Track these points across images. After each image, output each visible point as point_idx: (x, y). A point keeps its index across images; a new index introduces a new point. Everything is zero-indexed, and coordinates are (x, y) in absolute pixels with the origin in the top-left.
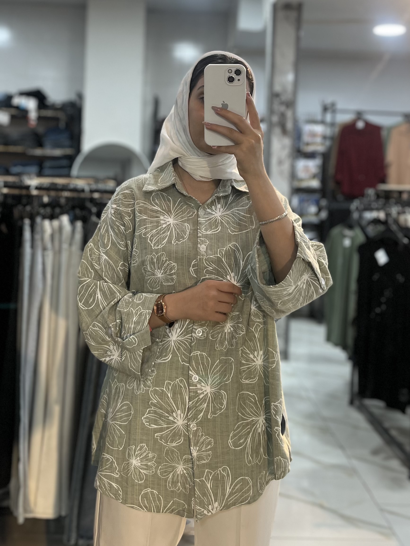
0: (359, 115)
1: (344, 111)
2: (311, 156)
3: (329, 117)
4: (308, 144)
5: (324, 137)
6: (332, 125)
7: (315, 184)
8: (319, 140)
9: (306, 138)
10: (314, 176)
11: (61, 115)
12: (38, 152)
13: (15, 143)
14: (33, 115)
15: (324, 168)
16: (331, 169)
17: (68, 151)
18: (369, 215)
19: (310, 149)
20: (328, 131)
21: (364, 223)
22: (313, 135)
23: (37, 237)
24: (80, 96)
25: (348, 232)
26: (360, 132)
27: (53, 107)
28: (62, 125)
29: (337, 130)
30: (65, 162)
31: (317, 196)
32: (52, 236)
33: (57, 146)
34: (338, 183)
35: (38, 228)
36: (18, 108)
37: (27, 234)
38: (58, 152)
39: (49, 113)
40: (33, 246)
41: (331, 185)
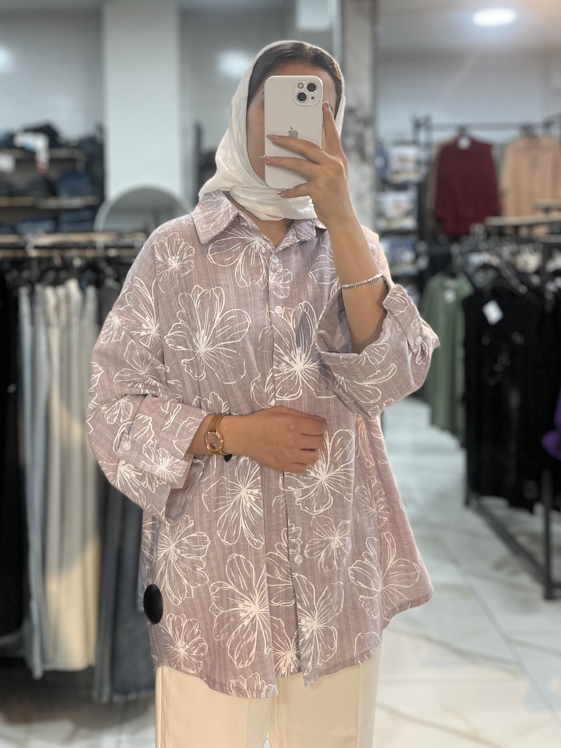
0: (462, 131)
1: (443, 127)
2: (402, 187)
3: (422, 136)
4: (397, 172)
5: (418, 163)
6: (428, 145)
7: (409, 223)
8: (411, 166)
9: (395, 165)
10: (407, 214)
11: (79, 155)
12: (52, 203)
13: (21, 193)
14: (43, 157)
15: (420, 203)
16: (430, 204)
17: (90, 200)
18: (477, 259)
19: (401, 178)
20: (423, 154)
21: (470, 270)
22: (403, 160)
23: (39, 310)
24: (101, 129)
25: (451, 283)
26: (465, 153)
27: (67, 145)
28: (80, 166)
29: (434, 152)
30: (86, 214)
31: (412, 239)
32: (57, 308)
33: (74, 193)
34: (439, 220)
35: (39, 299)
36: (23, 149)
37: (25, 307)
38: (77, 202)
39: (62, 153)
40: (33, 322)
41: (430, 223)
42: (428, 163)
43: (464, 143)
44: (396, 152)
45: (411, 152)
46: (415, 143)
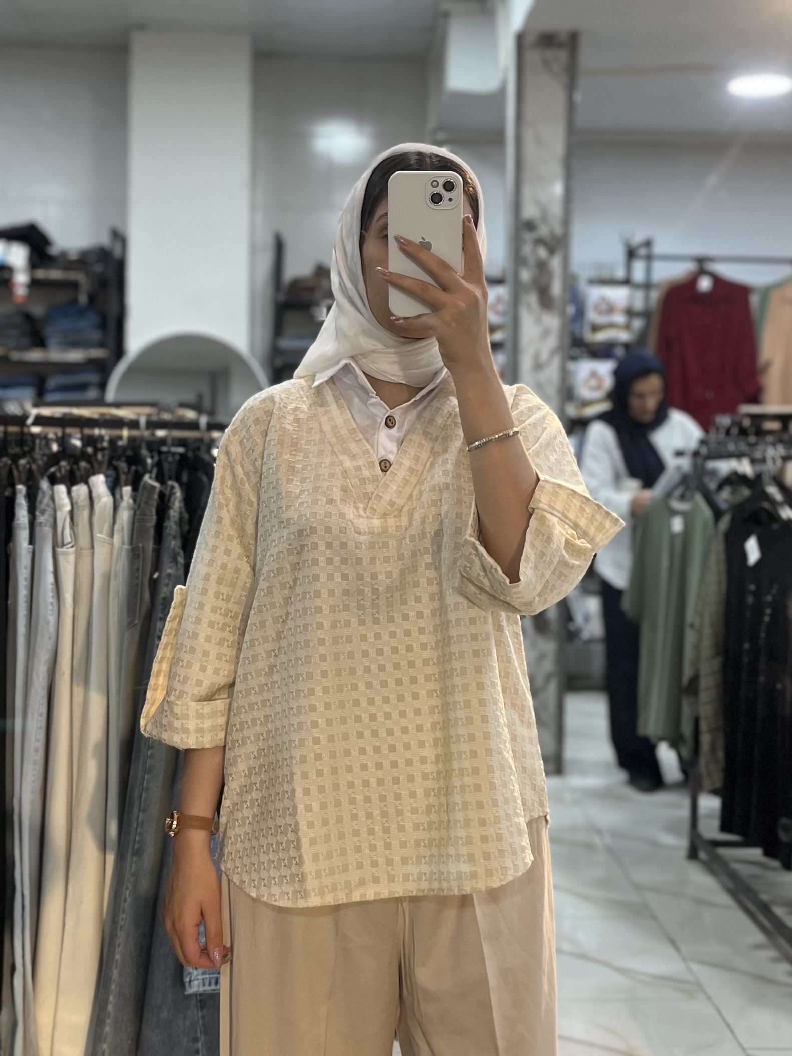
0: (702, 264)
1: (671, 258)
3: (639, 272)
4: (595, 328)
5: (630, 313)
8: (619, 318)
9: (592, 316)
11: (80, 277)
12: (35, 356)
14: (21, 277)
17: (97, 353)
20: (638, 301)
22: (608, 307)
26: (704, 298)
28: (83, 299)
30: (91, 376)
33: (73, 343)
38: (75, 356)
39: (53, 274)
42: (646, 314)
43: (705, 284)
44: (595, 294)
45: (619, 295)
46: (626, 282)
